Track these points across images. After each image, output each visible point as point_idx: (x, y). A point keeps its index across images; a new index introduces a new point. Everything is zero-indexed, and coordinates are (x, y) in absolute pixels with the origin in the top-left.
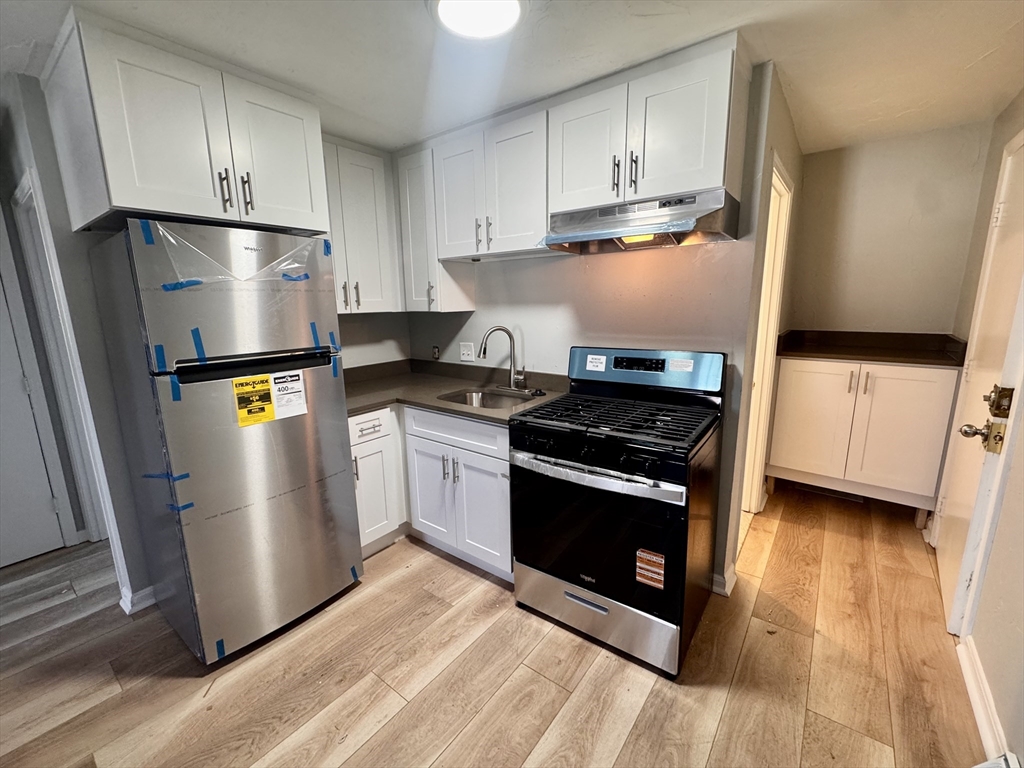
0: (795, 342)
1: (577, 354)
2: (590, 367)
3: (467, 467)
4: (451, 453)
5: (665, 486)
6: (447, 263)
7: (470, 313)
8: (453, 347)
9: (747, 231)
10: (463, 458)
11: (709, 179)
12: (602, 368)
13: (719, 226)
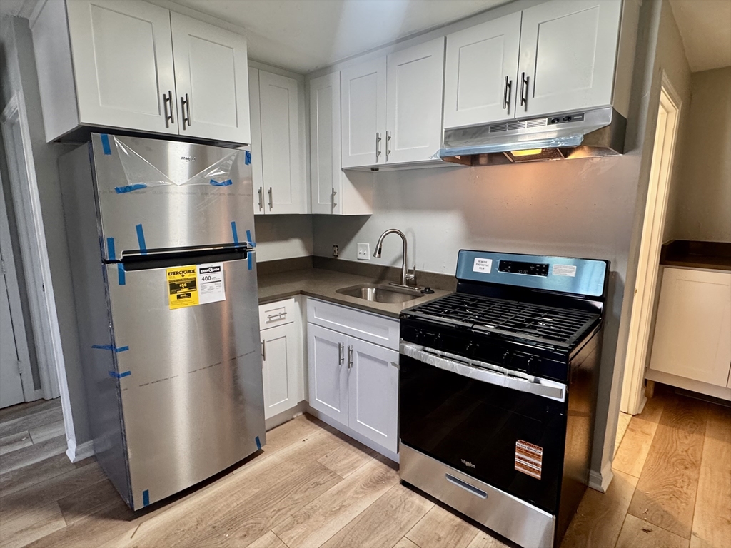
0: (679, 252)
1: (466, 257)
2: (476, 269)
3: (360, 354)
4: (347, 342)
5: (546, 383)
6: (349, 172)
7: (368, 217)
8: (351, 246)
10: (357, 346)
12: (488, 270)
13: (606, 140)
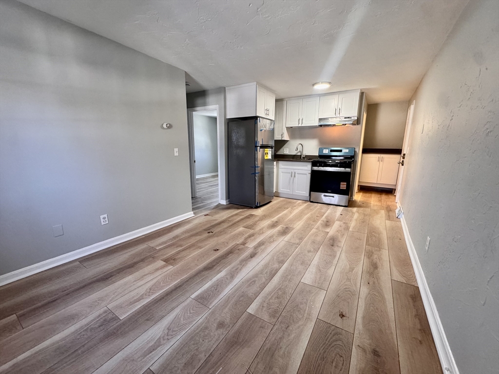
0: (365, 151)
2: (324, 152)
3: (298, 174)
4: (293, 171)
7: (288, 141)
8: (281, 150)
9: (360, 124)
10: (297, 171)
11: (354, 114)
12: (327, 152)
13: (356, 123)
